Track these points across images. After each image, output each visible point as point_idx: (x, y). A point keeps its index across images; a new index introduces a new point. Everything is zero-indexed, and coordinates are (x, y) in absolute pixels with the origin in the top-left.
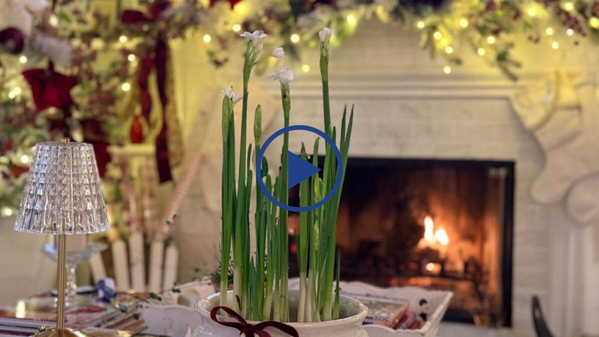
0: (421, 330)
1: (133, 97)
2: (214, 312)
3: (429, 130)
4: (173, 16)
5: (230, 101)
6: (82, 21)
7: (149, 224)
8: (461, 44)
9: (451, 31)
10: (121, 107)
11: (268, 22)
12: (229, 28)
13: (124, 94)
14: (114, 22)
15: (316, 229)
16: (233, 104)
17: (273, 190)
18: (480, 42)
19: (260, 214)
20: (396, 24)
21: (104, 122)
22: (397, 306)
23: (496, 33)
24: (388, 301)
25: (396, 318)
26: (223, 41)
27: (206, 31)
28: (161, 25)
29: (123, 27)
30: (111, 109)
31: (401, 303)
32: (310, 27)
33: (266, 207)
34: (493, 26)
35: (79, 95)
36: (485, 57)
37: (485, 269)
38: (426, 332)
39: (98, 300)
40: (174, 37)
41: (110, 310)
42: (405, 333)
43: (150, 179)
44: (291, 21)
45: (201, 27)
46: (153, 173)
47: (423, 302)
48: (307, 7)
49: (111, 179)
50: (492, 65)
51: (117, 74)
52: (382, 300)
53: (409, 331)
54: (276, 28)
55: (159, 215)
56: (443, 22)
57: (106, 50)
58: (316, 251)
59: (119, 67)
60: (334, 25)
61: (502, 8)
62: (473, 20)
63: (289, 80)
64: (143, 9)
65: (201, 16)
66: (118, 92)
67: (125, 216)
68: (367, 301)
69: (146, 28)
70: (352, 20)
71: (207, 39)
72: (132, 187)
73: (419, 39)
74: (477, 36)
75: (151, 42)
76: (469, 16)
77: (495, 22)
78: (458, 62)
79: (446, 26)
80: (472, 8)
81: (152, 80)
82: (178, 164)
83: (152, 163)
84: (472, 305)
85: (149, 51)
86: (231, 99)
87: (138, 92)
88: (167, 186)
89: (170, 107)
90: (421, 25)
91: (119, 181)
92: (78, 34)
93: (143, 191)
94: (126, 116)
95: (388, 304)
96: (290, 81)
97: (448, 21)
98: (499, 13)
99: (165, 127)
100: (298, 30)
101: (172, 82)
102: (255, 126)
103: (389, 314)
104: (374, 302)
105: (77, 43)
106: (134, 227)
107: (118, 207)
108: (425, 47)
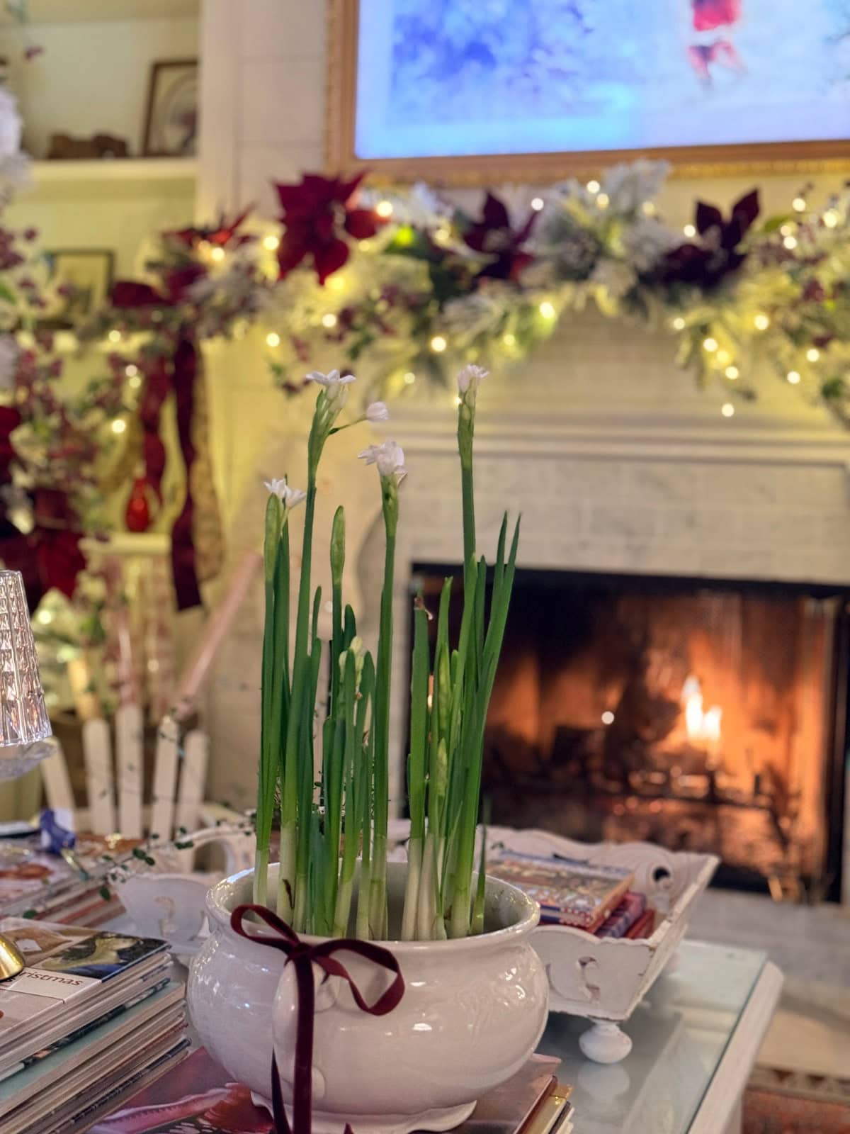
0: (650, 941)
1: (131, 445)
2: (239, 914)
3: (691, 521)
4: (209, 296)
5: (282, 505)
6: (37, 302)
7: (155, 687)
8: (756, 359)
9: (736, 338)
10: (105, 466)
11: (387, 311)
12: (314, 320)
13: (112, 441)
14: (99, 301)
15: (442, 755)
16: (287, 510)
17: (359, 679)
18: (792, 358)
19: (334, 724)
20: (632, 321)
21: (75, 494)
22: (609, 883)
23: (821, 343)
24: (592, 872)
25: (604, 910)
26: (300, 346)
27: (271, 325)
28: (187, 312)
29: (114, 313)
30: (87, 471)
31: (618, 876)
32: (467, 322)
33: (344, 712)
34: (818, 331)
35: (27, 442)
36: (799, 387)
37: (793, 787)
38: (659, 944)
39: (39, 852)
40: (210, 335)
41: (58, 875)
42: (617, 945)
43: (160, 602)
44: (432, 310)
45: (260, 318)
46: (165, 589)
47: (660, 874)
48: (464, 283)
49: (85, 601)
50: (814, 403)
51: (100, 403)
52: (582, 870)
53: (627, 941)
54: (404, 324)
55: (177, 672)
56: (721, 319)
57: (79, 356)
58: (440, 798)
59: (104, 389)
60: (513, 321)
61: (834, 297)
62: (779, 317)
63: (395, 465)
64: (153, 280)
65: (262, 297)
66: (102, 437)
67: (110, 672)
68: (550, 871)
69: (157, 316)
70: (547, 311)
71: (273, 340)
72: (126, 615)
73: (677, 350)
74: (785, 347)
75: (167, 344)
76: (772, 310)
77: (821, 321)
78: (749, 396)
79: (726, 326)
80: (777, 294)
81: (168, 415)
82: (213, 575)
83: (164, 571)
84: (767, 855)
85: (162, 361)
86: (284, 500)
87: (139, 438)
88: (192, 616)
89: (199, 467)
90: (679, 323)
91: (101, 606)
92: (29, 324)
93: (145, 623)
94: (116, 482)
95: (592, 878)
96: (397, 468)
97: (730, 316)
98: (829, 305)
99: (190, 504)
100: (445, 328)
101: (206, 419)
102: (332, 547)
103: (591, 901)
104: (564, 874)
105: (26, 340)
106: (126, 691)
107: (98, 654)
108: (686, 367)
